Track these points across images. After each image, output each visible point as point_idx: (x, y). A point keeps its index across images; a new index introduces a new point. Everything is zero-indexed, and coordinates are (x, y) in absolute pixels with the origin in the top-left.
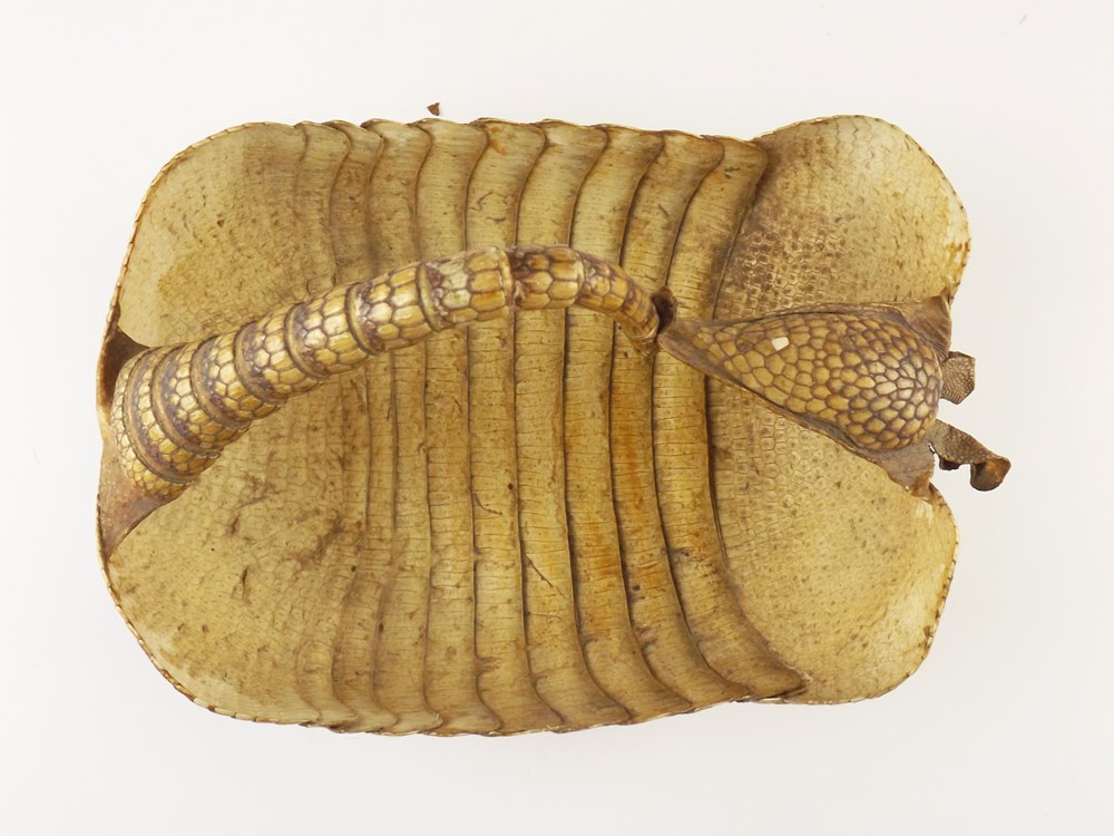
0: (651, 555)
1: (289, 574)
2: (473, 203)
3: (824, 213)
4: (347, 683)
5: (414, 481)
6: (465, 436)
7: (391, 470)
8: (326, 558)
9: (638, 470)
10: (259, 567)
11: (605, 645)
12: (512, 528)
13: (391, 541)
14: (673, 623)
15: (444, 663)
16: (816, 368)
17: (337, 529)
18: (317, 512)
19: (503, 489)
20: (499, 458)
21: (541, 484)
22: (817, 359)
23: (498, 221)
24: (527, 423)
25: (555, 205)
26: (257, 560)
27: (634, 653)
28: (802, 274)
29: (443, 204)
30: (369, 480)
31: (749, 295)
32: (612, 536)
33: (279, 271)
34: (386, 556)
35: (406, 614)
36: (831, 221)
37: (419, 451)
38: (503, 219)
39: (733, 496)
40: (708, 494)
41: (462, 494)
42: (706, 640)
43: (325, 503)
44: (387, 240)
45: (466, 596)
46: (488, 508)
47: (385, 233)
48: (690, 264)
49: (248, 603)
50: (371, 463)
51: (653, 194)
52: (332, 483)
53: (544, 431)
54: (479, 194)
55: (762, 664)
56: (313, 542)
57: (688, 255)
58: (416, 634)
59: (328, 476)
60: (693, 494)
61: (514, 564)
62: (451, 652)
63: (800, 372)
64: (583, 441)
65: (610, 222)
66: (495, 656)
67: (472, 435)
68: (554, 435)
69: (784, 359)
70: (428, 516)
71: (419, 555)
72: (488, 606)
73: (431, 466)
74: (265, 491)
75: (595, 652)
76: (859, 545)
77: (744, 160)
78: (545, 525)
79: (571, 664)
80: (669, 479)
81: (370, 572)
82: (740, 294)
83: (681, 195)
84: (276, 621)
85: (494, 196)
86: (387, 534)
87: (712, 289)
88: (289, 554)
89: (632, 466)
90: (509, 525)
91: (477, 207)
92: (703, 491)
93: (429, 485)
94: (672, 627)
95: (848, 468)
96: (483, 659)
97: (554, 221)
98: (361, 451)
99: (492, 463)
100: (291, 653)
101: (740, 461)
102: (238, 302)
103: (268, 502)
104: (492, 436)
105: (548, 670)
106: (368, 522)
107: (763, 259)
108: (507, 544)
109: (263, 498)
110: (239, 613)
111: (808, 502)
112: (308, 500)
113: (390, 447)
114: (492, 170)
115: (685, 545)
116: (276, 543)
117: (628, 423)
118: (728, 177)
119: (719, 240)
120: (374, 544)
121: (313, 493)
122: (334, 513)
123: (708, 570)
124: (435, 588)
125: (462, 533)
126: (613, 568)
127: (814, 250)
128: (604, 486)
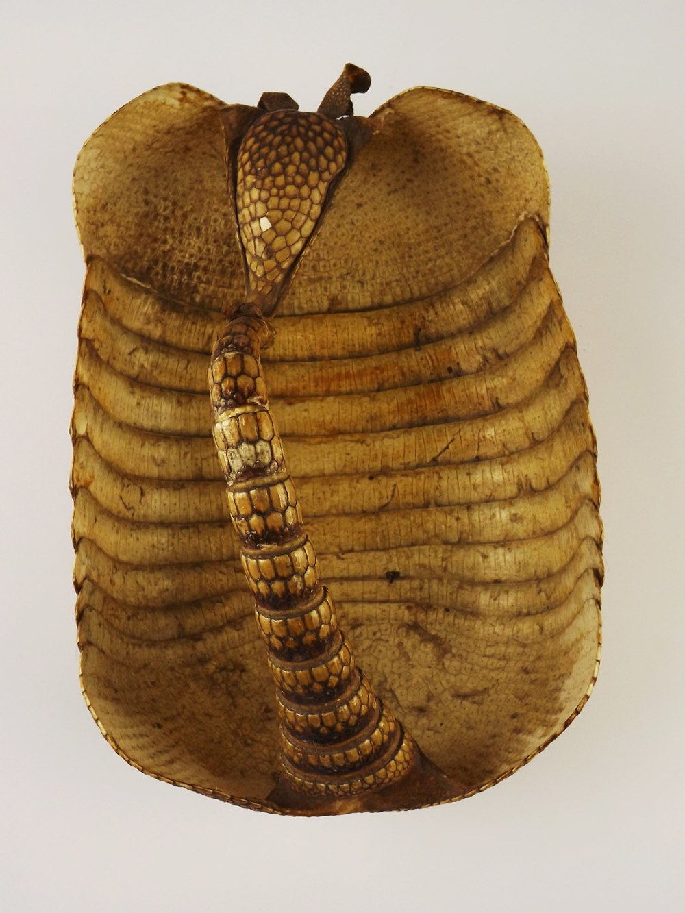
0: (422, 359)
1: (456, 664)
2: (129, 514)
3: (140, 214)
4: (548, 598)
5: (370, 561)
6: (330, 519)
7: (360, 583)
8: (439, 634)
9: (351, 371)
10: (452, 687)
11: (501, 390)
12: (406, 475)
13: (422, 580)
14: (478, 337)
15: (525, 523)
16: (285, 195)
17: (414, 627)
18: (400, 645)
19: (373, 484)
20: (348, 489)
21: (367, 452)
22: (278, 195)
23: (142, 494)
24: (315, 466)
25: (130, 443)
26: (445, 690)
27: (506, 365)
28: (186, 236)
29: (131, 540)
30: (370, 602)
31: (202, 282)
32: (408, 391)
33: (192, 685)
34: (435, 584)
35: (484, 561)
36: (147, 209)
37: (343, 559)
38: (141, 489)
39: (369, 294)
40: (368, 314)
41: (380, 519)
42: (491, 308)
43: (391, 639)
44: (161, 592)
45: (466, 511)
46: (390, 497)
47: (154, 594)
48: (175, 331)
49: (486, 690)
50: (355, 602)
51: (120, 358)
52: (374, 634)
53: (322, 451)
54: (121, 507)
55: (510, 258)
56: (426, 646)
57: (168, 333)
58: (500, 551)
59: (368, 638)
60: (369, 325)
61: (437, 473)
62: (515, 518)
63: (289, 208)
64: (328, 418)
65: (143, 398)
66: (516, 481)
67: (328, 514)
68: (325, 443)
69: (278, 221)
70: (400, 549)
71: (433, 555)
72: (473, 492)
73: (356, 548)
74: (385, 689)
75: (507, 398)
76: (410, 185)
77: (99, 276)
78: (402, 448)
79: (520, 415)
80: (357, 346)
81: (449, 596)
82: (201, 290)
83: (121, 335)
84: (498, 666)
85: (124, 494)
86: (416, 583)
87: (196, 313)
88: (438, 665)
89: (348, 376)
90: (404, 479)
91: (132, 511)
92: (367, 318)
93: (372, 550)
94: (482, 337)
95: (345, 197)
96: (519, 490)
97: (142, 445)
98: (346, 610)
99: (351, 495)
100: (526, 650)
101: (339, 289)
102: (223, 718)
103: (394, 687)
104: (328, 495)
105: (526, 433)
106: (407, 601)
107: (173, 268)
108: (420, 479)
109: (392, 691)
110: (495, 696)
111: (372, 230)
112: (389, 653)
113: (342, 584)
114: (105, 491)
115: (412, 332)
116: (430, 676)
117: (312, 380)
118: (109, 292)
119: (157, 307)
120: (425, 594)
121: (383, 649)
122: (400, 631)
123: (432, 312)
124: (460, 539)
125: (412, 518)
126: (434, 390)
127: (169, 225)
128: (367, 399)
